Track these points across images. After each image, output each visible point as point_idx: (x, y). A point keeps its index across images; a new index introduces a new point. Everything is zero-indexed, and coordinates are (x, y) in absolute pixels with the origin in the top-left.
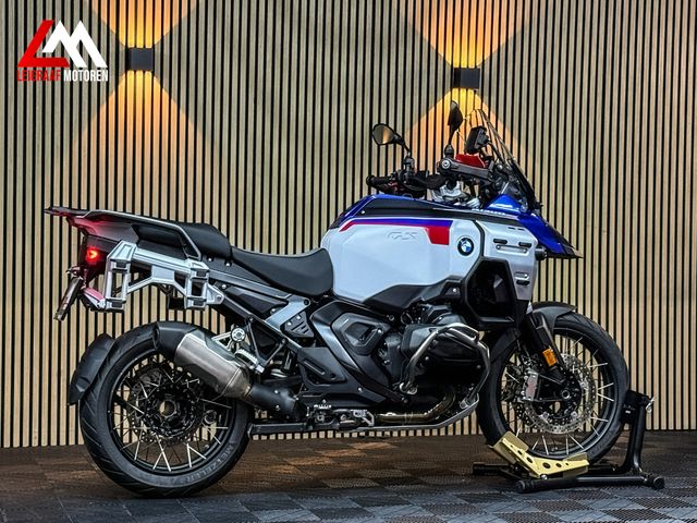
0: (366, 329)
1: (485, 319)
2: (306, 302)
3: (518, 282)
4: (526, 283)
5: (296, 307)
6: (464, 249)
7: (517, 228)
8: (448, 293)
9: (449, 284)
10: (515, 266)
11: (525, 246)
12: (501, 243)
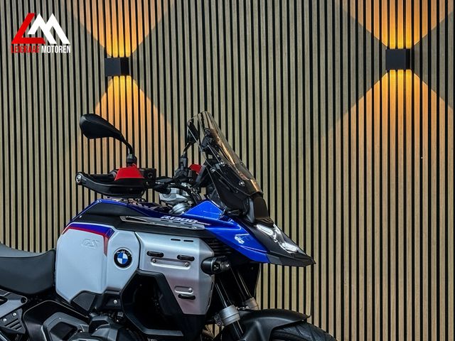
0: (70, 329)
1: (149, 332)
2: (23, 300)
3: (180, 296)
4: (193, 298)
5: (14, 304)
6: (120, 260)
7: (182, 239)
8: (109, 304)
9: (109, 295)
10: (174, 280)
11: (186, 259)
12: (157, 256)
